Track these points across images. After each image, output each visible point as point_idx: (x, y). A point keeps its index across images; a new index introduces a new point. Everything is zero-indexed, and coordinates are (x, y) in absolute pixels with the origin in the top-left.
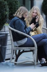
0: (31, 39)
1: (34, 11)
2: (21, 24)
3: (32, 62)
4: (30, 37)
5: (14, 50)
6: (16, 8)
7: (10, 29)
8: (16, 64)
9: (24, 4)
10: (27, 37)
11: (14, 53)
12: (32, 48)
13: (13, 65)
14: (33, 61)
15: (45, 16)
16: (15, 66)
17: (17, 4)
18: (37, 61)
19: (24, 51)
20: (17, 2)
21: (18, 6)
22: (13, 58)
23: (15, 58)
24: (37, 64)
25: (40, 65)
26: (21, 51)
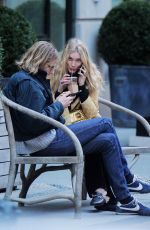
0: (66, 133)
1: (72, 56)
2: (35, 93)
3: (70, 199)
4: (64, 126)
5: (17, 165)
6: (22, 44)
7: (6, 104)
8: (22, 204)
9: (46, 33)
10: (56, 128)
11: (16, 173)
12: (70, 160)
13: (14, 208)
14: (73, 196)
15: (105, 67)
16: (19, 211)
17: (27, 33)
18: (84, 198)
19: (45, 169)
20: (27, 25)
21: (29, 38)
22: (14, 188)
23: (20, 187)
24: (83, 205)
25: (93, 208)
26: (38, 167)
